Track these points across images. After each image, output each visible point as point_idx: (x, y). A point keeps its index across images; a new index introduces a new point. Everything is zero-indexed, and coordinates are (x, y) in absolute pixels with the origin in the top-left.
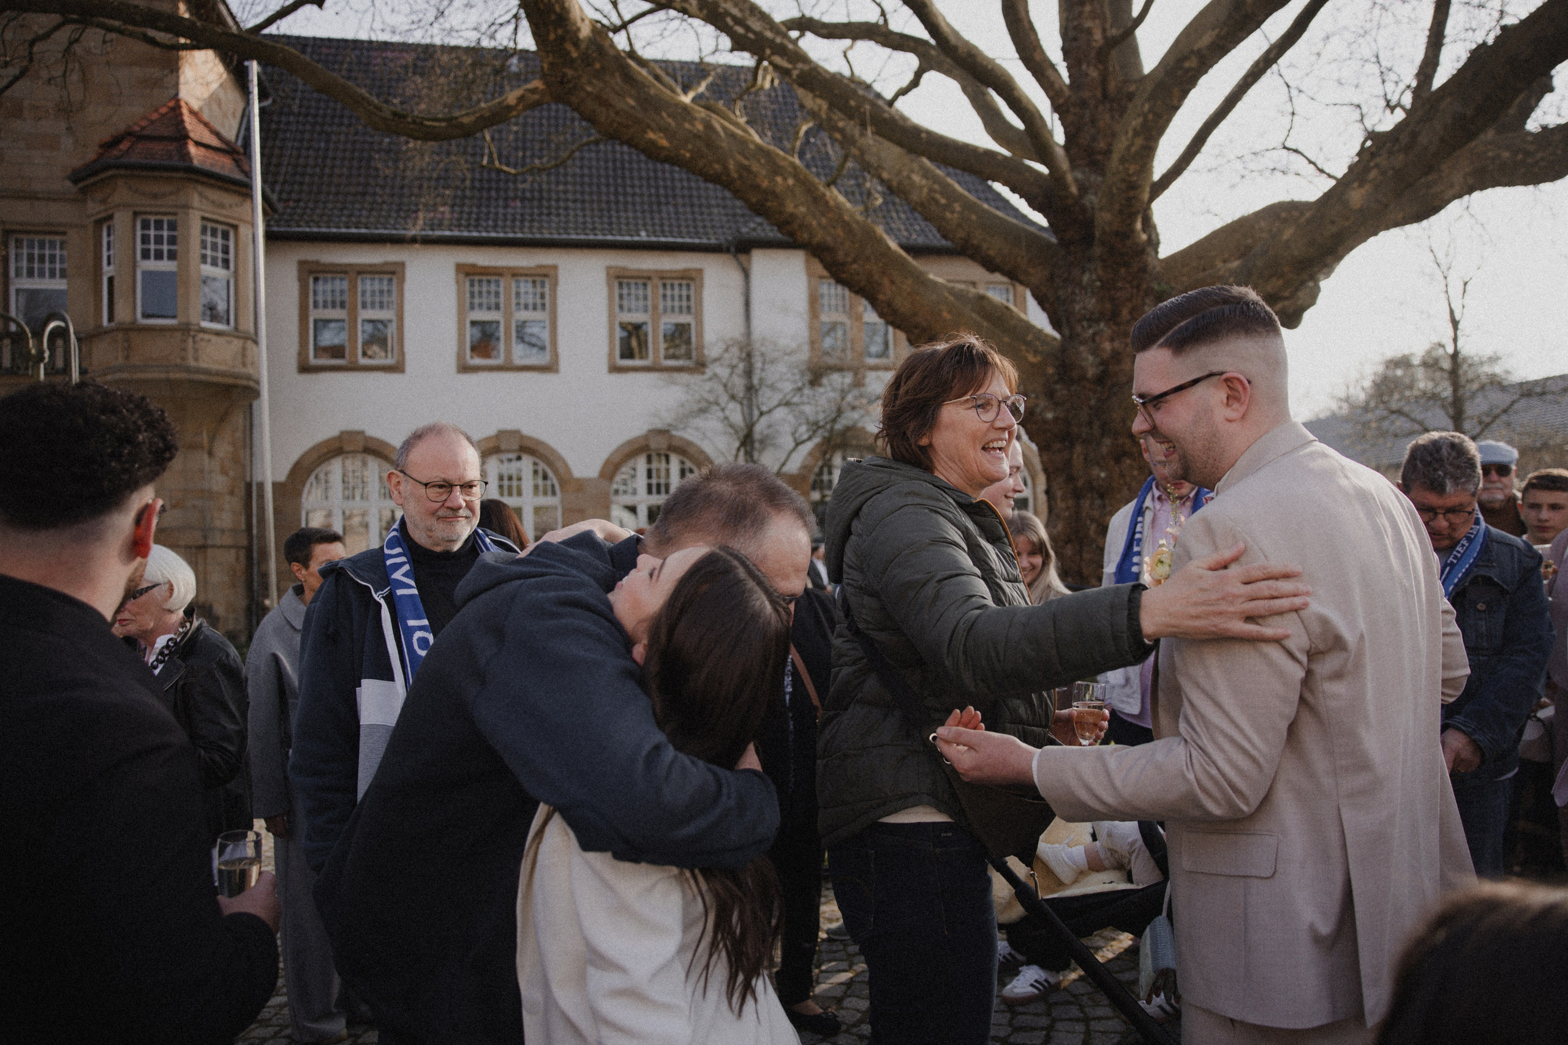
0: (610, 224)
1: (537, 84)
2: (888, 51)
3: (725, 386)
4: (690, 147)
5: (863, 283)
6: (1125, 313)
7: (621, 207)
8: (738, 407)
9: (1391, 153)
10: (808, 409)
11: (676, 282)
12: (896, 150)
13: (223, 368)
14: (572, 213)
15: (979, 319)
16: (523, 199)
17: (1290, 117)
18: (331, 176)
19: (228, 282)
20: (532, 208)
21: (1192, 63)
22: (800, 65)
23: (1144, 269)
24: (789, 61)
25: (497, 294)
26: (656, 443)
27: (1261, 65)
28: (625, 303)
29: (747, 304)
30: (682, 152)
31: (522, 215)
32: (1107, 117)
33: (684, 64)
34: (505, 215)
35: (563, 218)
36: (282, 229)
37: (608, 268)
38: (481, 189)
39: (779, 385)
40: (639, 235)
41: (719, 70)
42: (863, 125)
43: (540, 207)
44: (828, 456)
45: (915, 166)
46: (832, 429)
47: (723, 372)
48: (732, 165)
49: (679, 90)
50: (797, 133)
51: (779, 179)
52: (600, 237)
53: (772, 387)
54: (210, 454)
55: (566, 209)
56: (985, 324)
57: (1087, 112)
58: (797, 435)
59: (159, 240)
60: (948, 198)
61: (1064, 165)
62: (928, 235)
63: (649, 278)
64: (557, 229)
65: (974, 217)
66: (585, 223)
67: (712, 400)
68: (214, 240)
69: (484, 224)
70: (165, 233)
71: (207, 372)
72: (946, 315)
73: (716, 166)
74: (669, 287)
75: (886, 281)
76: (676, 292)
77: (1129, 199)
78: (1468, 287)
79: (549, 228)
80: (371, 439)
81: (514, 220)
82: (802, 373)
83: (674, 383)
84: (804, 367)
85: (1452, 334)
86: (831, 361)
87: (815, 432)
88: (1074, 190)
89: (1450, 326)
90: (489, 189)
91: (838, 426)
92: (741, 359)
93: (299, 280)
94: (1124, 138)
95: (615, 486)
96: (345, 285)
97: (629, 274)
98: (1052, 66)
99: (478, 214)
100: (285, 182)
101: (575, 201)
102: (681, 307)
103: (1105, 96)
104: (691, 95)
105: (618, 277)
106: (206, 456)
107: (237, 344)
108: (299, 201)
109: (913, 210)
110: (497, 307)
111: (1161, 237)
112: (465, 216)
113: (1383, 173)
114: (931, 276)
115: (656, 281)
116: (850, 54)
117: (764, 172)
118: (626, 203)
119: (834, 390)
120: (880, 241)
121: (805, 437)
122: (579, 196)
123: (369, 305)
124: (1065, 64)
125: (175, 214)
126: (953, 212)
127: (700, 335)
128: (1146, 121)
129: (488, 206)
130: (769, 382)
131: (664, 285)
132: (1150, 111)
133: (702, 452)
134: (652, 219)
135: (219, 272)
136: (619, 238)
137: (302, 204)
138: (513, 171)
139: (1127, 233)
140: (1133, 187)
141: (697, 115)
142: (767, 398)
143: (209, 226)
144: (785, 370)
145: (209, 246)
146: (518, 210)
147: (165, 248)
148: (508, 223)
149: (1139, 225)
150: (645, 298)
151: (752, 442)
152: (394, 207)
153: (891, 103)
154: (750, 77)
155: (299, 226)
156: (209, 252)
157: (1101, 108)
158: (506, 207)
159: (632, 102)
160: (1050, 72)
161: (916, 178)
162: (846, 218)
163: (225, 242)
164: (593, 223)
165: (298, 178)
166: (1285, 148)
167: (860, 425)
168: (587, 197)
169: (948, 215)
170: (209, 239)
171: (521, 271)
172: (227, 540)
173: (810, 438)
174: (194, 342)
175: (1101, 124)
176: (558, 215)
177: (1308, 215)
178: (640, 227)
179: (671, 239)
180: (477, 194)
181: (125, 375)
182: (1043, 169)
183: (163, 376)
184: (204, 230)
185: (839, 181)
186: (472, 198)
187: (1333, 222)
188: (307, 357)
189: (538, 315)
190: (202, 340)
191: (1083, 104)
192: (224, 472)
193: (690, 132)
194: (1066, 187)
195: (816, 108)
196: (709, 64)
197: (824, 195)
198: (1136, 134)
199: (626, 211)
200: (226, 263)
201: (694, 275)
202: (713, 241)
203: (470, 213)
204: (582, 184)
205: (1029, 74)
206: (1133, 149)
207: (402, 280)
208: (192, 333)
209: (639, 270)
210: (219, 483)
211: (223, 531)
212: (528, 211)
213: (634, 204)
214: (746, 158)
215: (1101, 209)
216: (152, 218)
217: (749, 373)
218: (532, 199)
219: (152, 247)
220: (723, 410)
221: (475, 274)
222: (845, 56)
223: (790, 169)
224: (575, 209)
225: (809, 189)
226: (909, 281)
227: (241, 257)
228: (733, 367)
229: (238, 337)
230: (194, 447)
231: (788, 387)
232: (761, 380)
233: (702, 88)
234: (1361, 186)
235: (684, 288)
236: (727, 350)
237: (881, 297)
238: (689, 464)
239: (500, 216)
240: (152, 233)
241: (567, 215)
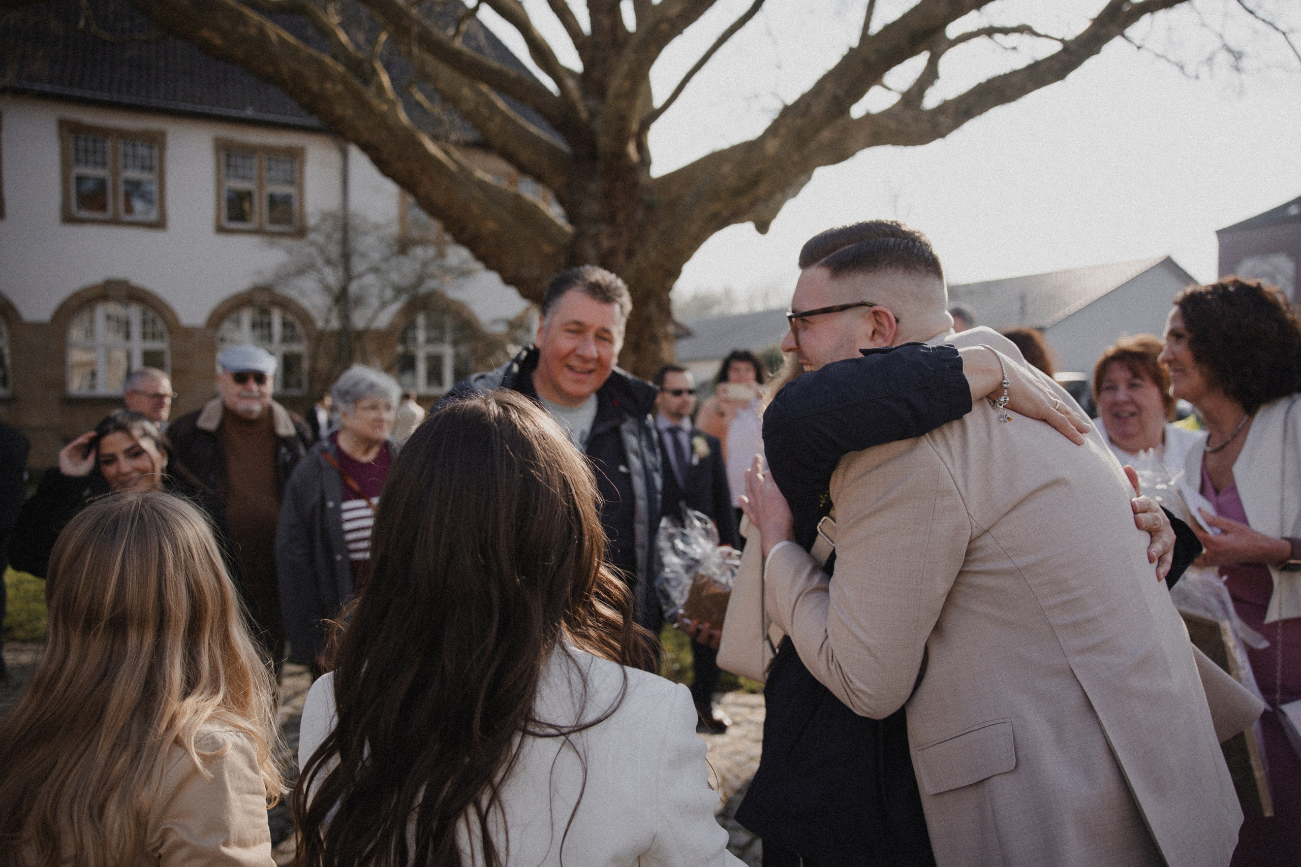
0: (219, 98)
3: (322, 251)
4: (243, 48)
6: (620, 218)
7: (229, 84)
8: (335, 270)
10: (395, 277)
11: (281, 156)
12: (448, 69)
14: (180, 84)
15: (507, 215)
16: (130, 66)
23: (635, 184)
25: (104, 152)
26: (258, 298)
28: (232, 171)
29: (345, 184)
30: (236, 52)
31: (129, 81)
34: (112, 79)
35: (171, 86)
37: (216, 139)
39: (369, 254)
40: (246, 111)
43: (148, 75)
44: (412, 317)
46: (415, 293)
47: (321, 239)
48: (284, 69)
52: (207, 109)
53: (364, 256)
55: (174, 79)
57: (600, 53)
58: (383, 298)
60: (491, 112)
63: (255, 151)
64: (165, 97)
66: (193, 94)
67: (309, 262)
69: (88, 84)
73: (270, 68)
74: (273, 161)
75: (424, 177)
76: (281, 165)
79: (157, 96)
81: (120, 85)
82: (391, 245)
83: (276, 246)
84: (391, 240)
86: (415, 235)
87: (399, 294)
88: (584, 116)
90: (94, 51)
91: (423, 290)
92: (337, 229)
94: (617, 79)
95: (220, 335)
97: (234, 146)
102: (284, 179)
105: (225, 148)
110: (104, 165)
111: (654, 161)
112: (68, 75)
114: (479, 174)
115: (262, 154)
117: (314, 78)
118: (233, 80)
119: (418, 261)
120: (420, 145)
121: (391, 299)
122: (187, 70)
126: (493, 124)
127: (302, 206)
129: (93, 68)
130: (360, 251)
131: (270, 159)
133: (301, 308)
134: (259, 97)
136: (227, 112)
139: (622, 154)
140: (623, 119)
141: (251, 21)
142: (358, 266)
144: (375, 241)
146: (126, 77)
148: (115, 87)
149: (633, 148)
150: (251, 168)
151: (346, 301)
158: (112, 72)
160: (575, 23)
164: (203, 96)
167: (440, 291)
168: (195, 71)
169: (489, 124)
171: (129, 134)
173: (395, 301)
176: (167, 85)
178: (247, 104)
179: (275, 118)
189: (147, 176)
191: (597, 47)
193: (244, 35)
194: (575, 112)
199: (234, 89)
201: (295, 151)
204: (191, 59)
209: (246, 143)
212: (135, 77)
213: (241, 82)
214: (298, 64)
215: (603, 133)
217: (345, 242)
220: (319, 272)
221: (80, 131)
224: (183, 81)
228: (329, 237)
231: (375, 256)
232: (354, 248)
235: (288, 163)
236: (323, 221)
241: (175, 86)
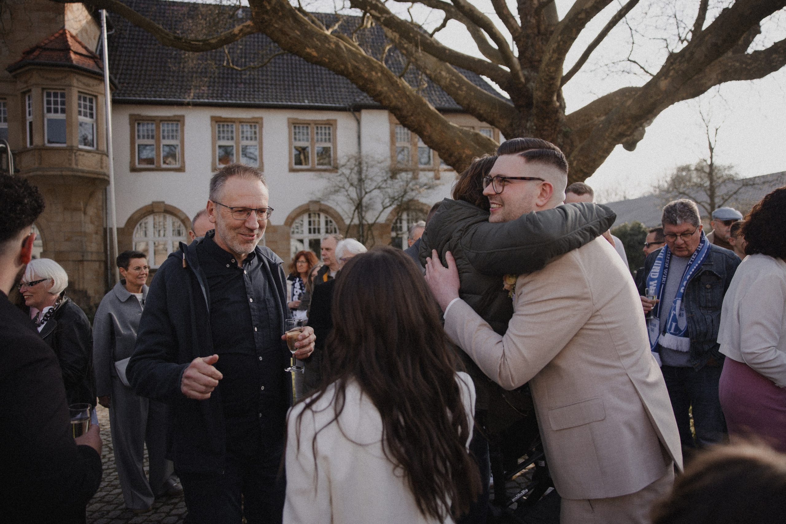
0: (289, 96)
1: (249, 23)
2: (430, 9)
3: (348, 179)
4: (328, 56)
5: (416, 127)
7: (295, 87)
8: (355, 189)
9: (680, 62)
10: (389, 190)
11: (323, 126)
12: (434, 59)
13: (91, 169)
14: (270, 90)
15: (475, 145)
16: (245, 83)
17: (632, 45)
18: (146, 70)
19: (93, 125)
20: (250, 87)
21: (583, 16)
22: (385, 15)
23: (557, 120)
24: (379, 13)
25: (232, 132)
26: (312, 208)
27: (617, 17)
28: (297, 137)
29: (359, 137)
30: (324, 59)
31: (245, 91)
32: (540, 43)
33: (327, 15)
34: (236, 91)
35: (265, 93)
36: (121, 98)
37: (289, 119)
38: (223, 78)
39: (375, 178)
40: (304, 102)
41: (345, 18)
42: (417, 46)
43: (254, 88)
44: (400, 214)
45: (443, 67)
46: (402, 200)
47: (347, 172)
48: (349, 66)
49: (324, 28)
50: (384, 50)
51: (374, 73)
52: (285, 103)
53: (371, 179)
54: (85, 213)
55: (267, 88)
56: (478, 147)
57: (530, 41)
58: (384, 204)
59: (56, 103)
60: (460, 84)
61: (518, 67)
62: (449, 102)
63: (309, 124)
64: (263, 98)
65: (473, 94)
66: (276, 96)
67: (341, 185)
68: (85, 103)
69: (225, 96)
70: (59, 99)
71: (83, 171)
72: (458, 143)
73: (342, 67)
74: (319, 129)
75: (427, 125)
76: (323, 131)
77: (550, 85)
78: (718, 131)
79: (258, 98)
80: (169, 206)
81: (240, 94)
82: (387, 172)
83: (322, 177)
84: (387, 169)
85: (710, 155)
86: (401, 166)
87: (393, 202)
88: (523, 80)
89: (709, 150)
90: (228, 78)
91: (405, 199)
92: (356, 165)
93: (130, 124)
94: (548, 54)
95: (292, 230)
96: (154, 127)
97: (298, 122)
98: (513, 17)
99: (222, 91)
100: (121, 74)
101: (271, 85)
102: (325, 139)
103: (539, 32)
104: (330, 30)
105: (293, 124)
106: (83, 215)
107: (98, 157)
108: (128, 83)
109: (442, 89)
110: (232, 138)
111: (567, 105)
112: (215, 92)
113: (677, 72)
114: (451, 123)
115: (313, 125)
116: (411, 10)
117: (366, 70)
118: (297, 86)
119: (403, 181)
120: (426, 105)
121: (388, 204)
122: (273, 82)
123: (166, 138)
124: (519, 16)
125: (64, 89)
126: (462, 91)
127: (335, 153)
128: (559, 46)
129: (227, 87)
130: (370, 177)
131: (317, 128)
132: (561, 40)
133: (336, 212)
134: (311, 94)
135: (88, 120)
136: (294, 103)
137: (131, 85)
138: (239, 69)
139: (549, 102)
140: (553, 78)
141: (332, 40)
142: (369, 185)
143: (82, 96)
144: (378, 171)
145: (82, 106)
146: (243, 89)
147: (59, 107)
148: (238, 96)
149: (555, 98)
150: (308, 134)
151: (362, 208)
152: (179, 87)
153: (431, 35)
154: (360, 22)
155: (130, 97)
156: (82, 110)
157: (537, 38)
158: (236, 87)
159: (298, 33)
160: (511, 20)
161: (444, 73)
162: (408, 93)
163: (91, 104)
164: (281, 96)
165: (129, 72)
166: (629, 60)
167: (416, 198)
168: (278, 82)
169: (460, 92)
170: (82, 102)
171: (244, 120)
172: (94, 257)
173: (390, 205)
174: (75, 156)
175: (537, 47)
176: (263, 92)
177: (639, 93)
178: (305, 98)
179: (320, 104)
180: (221, 80)
181: (39, 173)
182: (507, 69)
183: (59, 173)
184: (80, 98)
185: (406, 75)
186: (219, 82)
187: (651, 97)
188: (135, 163)
189: (253, 143)
190: (80, 154)
191: (528, 37)
192: (92, 222)
193: (328, 48)
194: (518, 78)
195: (393, 37)
196: (340, 15)
197: (397, 81)
198: (554, 51)
199: (298, 90)
200: (91, 115)
201: (331, 122)
202: (342, 105)
203: (218, 90)
204: (275, 76)
205: (501, 20)
206: (552, 59)
207: (183, 125)
208: (75, 151)
209: (305, 120)
210: (90, 228)
211: (92, 253)
212: (247, 89)
213: (302, 86)
214: (356, 61)
215: (536, 90)
216: (52, 91)
217: (360, 172)
218: (250, 84)
219: (52, 106)
220: (347, 191)
221: (221, 122)
222: (409, 12)
223: (379, 68)
224: (272, 89)
225: (389, 79)
226: (440, 125)
227: (99, 111)
228: (352, 169)
229: (98, 153)
230: (77, 210)
231: (379, 179)
232: (366, 176)
233: (336, 27)
234: (666, 79)
235: (327, 129)
236: (348, 161)
237: (425, 133)
238: (330, 218)
239: (233, 92)
240: (52, 99)
241: (268, 92)
